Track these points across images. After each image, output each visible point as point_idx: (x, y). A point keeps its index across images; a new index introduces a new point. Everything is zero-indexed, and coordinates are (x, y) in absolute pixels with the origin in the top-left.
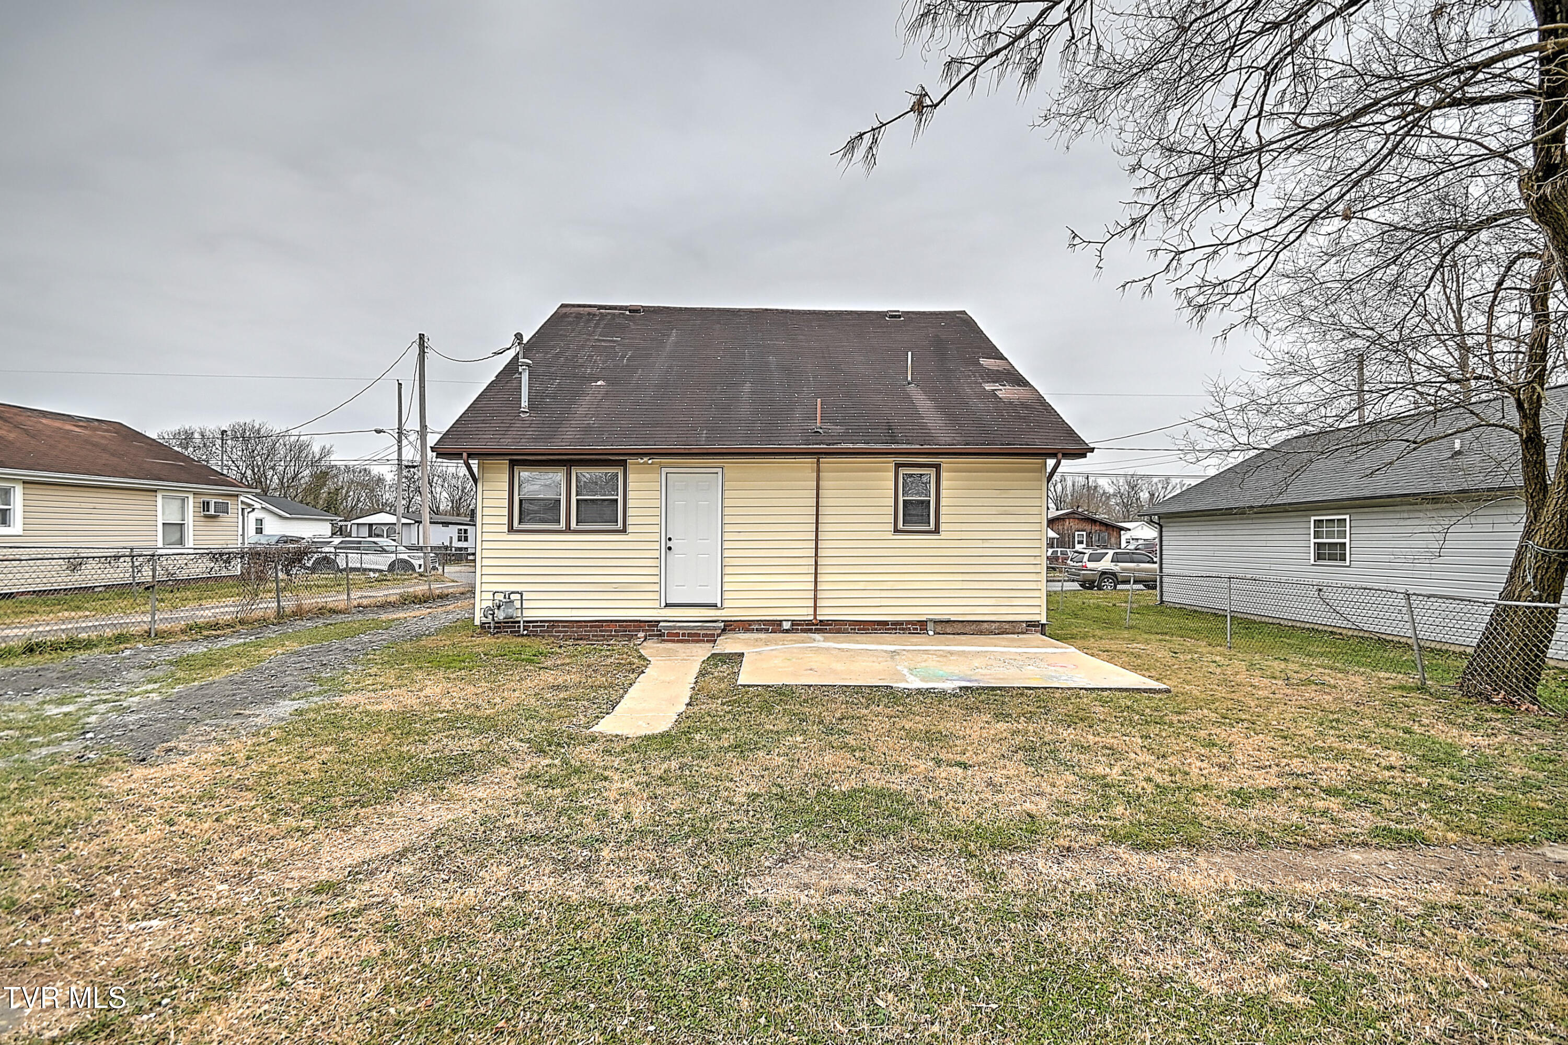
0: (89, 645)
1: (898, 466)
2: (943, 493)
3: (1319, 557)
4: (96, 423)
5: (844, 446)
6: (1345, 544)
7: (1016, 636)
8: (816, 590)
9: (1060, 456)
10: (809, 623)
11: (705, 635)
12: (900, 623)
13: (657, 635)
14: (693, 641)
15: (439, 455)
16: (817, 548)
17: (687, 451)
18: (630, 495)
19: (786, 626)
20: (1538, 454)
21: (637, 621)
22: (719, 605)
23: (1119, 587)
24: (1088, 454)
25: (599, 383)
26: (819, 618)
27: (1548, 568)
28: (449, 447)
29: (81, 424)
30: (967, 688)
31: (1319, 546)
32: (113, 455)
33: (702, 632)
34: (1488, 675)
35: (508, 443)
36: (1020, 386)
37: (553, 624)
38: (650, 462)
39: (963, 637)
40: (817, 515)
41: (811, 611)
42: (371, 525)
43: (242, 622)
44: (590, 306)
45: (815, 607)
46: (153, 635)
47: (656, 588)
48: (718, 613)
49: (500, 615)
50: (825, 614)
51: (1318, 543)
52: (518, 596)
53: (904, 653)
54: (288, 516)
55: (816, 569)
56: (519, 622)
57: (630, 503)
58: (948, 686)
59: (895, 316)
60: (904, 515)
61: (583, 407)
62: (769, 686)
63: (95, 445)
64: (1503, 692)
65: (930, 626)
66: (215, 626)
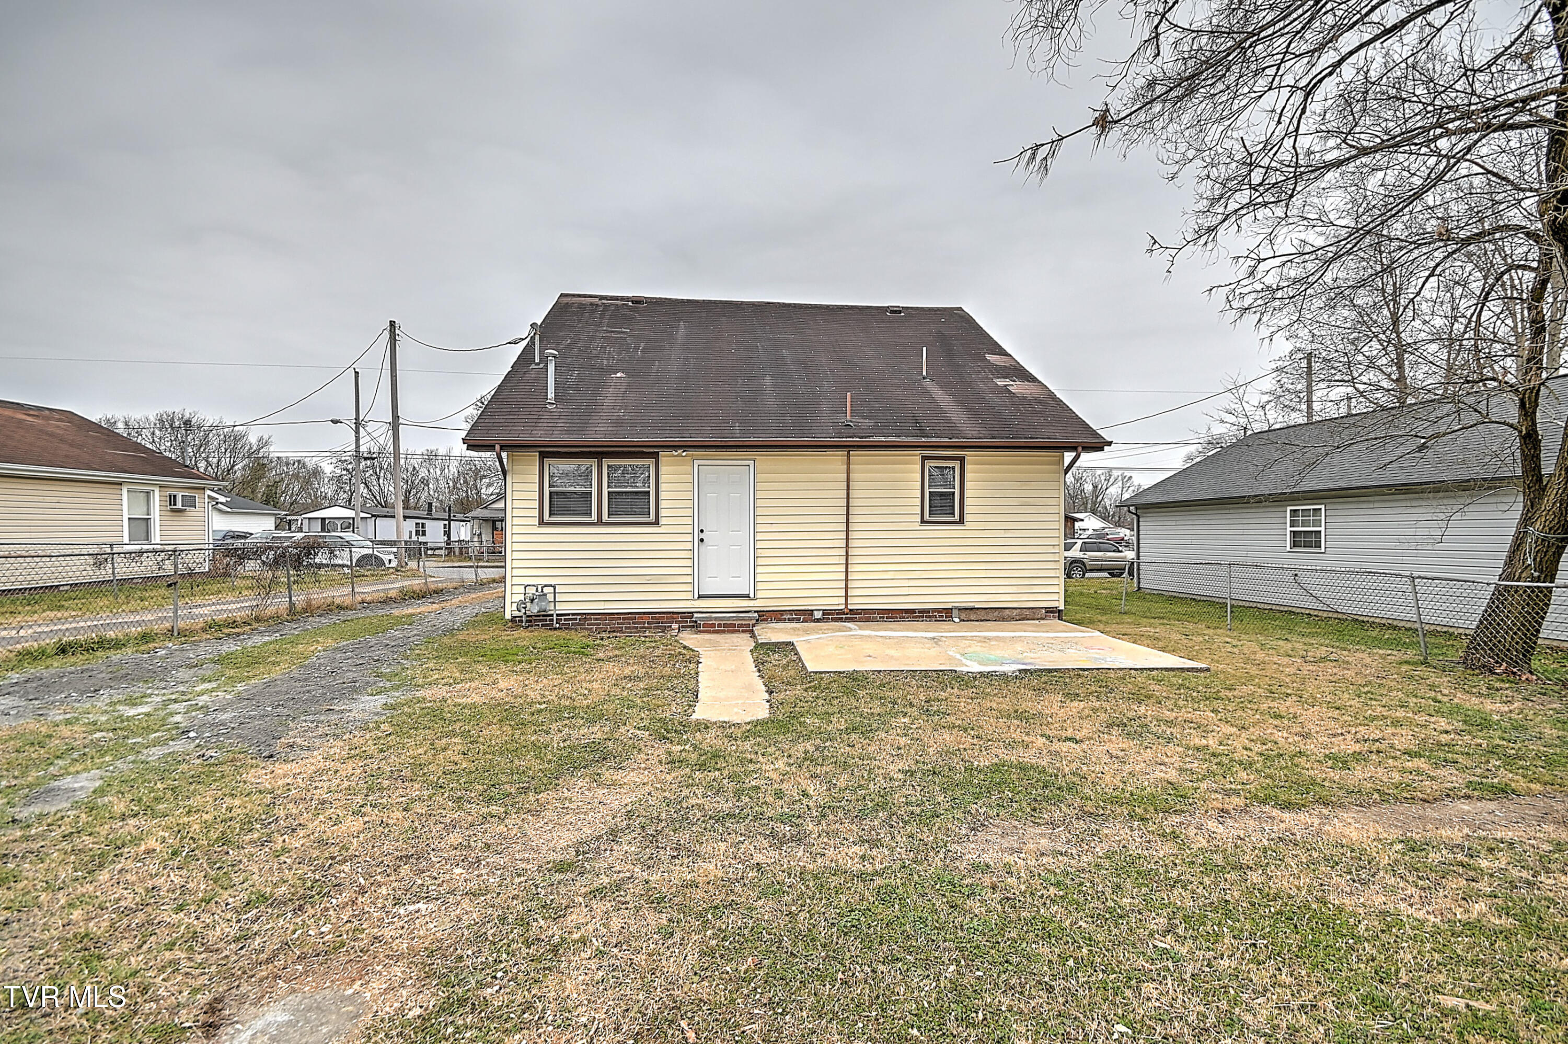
1: (924, 458)
2: (968, 485)
3: (1295, 544)
4: (47, 412)
5: (876, 439)
6: (1320, 532)
7: (1037, 622)
8: (847, 580)
9: (1080, 449)
10: (840, 612)
11: (740, 626)
12: (926, 611)
13: (693, 627)
14: (729, 632)
15: (471, 447)
16: (847, 539)
17: (723, 444)
18: (662, 487)
19: (818, 615)
20: (1535, 449)
21: (670, 613)
22: (752, 595)
23: (1087, 575)
24: (1106, 448)
25: (619, 375)
26: (850, 607)
27: (1547, 551)
28: (479, 438)
29: (32, 412)
30: (1026, 671)
31: (1294, 533)
32: (71, 445)
33: (737, 623)
34: (1491, 649)
35: (540, 435)
36: (1029, 381)
37: (585, 616)
38: (684, 454)
39: (988, 623)
40: (848, 506)
41: (843, 600)
42: (323, 519)
43: (258, 619)
44: (590, 296)
45: (846, 597)
46: (176, 634)
47: (689, 579)
48: (751, 603)
49: (534, 609)
50: (856, 603)
51: (1294, 532)
52: (551, 590)
53: (944, 639)
54: (229, 510)
55: (847, 560)
56: (552, 615)
57: (662, 496)
59: (896, 311)
60: (930, 506)
62: (840, 672)
63: (52, 435)
64: (1504, 664)
65: (955, 612)
66: (234, 624)
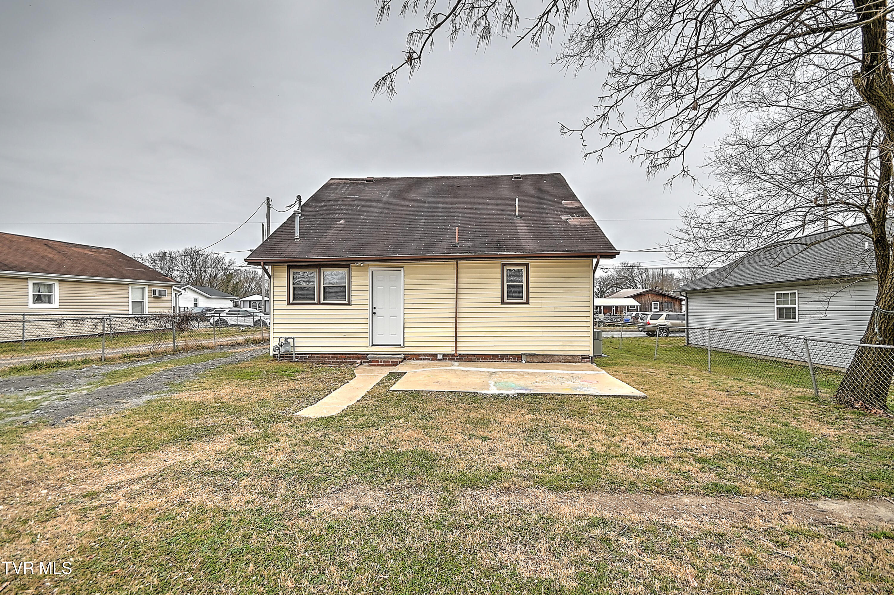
0: (67, 365)
1: (503, 265)
2: (531, 280)
3: (780, 316)
4: (102, 250)
5: (470, 254)
6: (795, 308)
7: (574, 364)
8: (456, 337)
9: (599, 257)
10: (453, 355)
11: (393, 362)
12: (506, 356)
13: (368, 362)
14: (386, 365)
15: (249, 263)
16: (456, 313)
17: (381, 259)
18: (353, 283)
19: (440, 357)
20: (884, 251)
21: (357, 354)
22: (402, 345)
23: (670, 335)
24: (617, 256)
25: (341, 222)
26: (458, 353)
27: (888, 323)
28: (253, 259)
29: (93, 250)
30: (522, 394)
31: (780, 309)
32: (107, 266)
33: (391, 360)
34: (852, 391)
36: (583, 216)
37: (312, 355)
38: (362, 265)
39: (542, 364)
40: (457, 294)
41: (454, 349)
42: (250, 301)
43: (153, 354)
44: (346, 179)
45: (456, 346)
46: (103, 360)
47: (367, 335)
48: (401, 349)
49: (282, 350)
50: (462, 350)
51: (779, 308)
52: (292, 340)
53: (500, 373)
54: (210, 297)
55: (456, 325)
56: (292, 354)
57: (352, 288)
58: (511, 392)
59: (517, 177)
60: (507, 293)
61: (329, 235)
62: (407, 391)
63: (99, 261)
64: (861, 401)
65: (524, 358)
66: (138, 356)
